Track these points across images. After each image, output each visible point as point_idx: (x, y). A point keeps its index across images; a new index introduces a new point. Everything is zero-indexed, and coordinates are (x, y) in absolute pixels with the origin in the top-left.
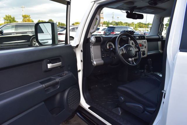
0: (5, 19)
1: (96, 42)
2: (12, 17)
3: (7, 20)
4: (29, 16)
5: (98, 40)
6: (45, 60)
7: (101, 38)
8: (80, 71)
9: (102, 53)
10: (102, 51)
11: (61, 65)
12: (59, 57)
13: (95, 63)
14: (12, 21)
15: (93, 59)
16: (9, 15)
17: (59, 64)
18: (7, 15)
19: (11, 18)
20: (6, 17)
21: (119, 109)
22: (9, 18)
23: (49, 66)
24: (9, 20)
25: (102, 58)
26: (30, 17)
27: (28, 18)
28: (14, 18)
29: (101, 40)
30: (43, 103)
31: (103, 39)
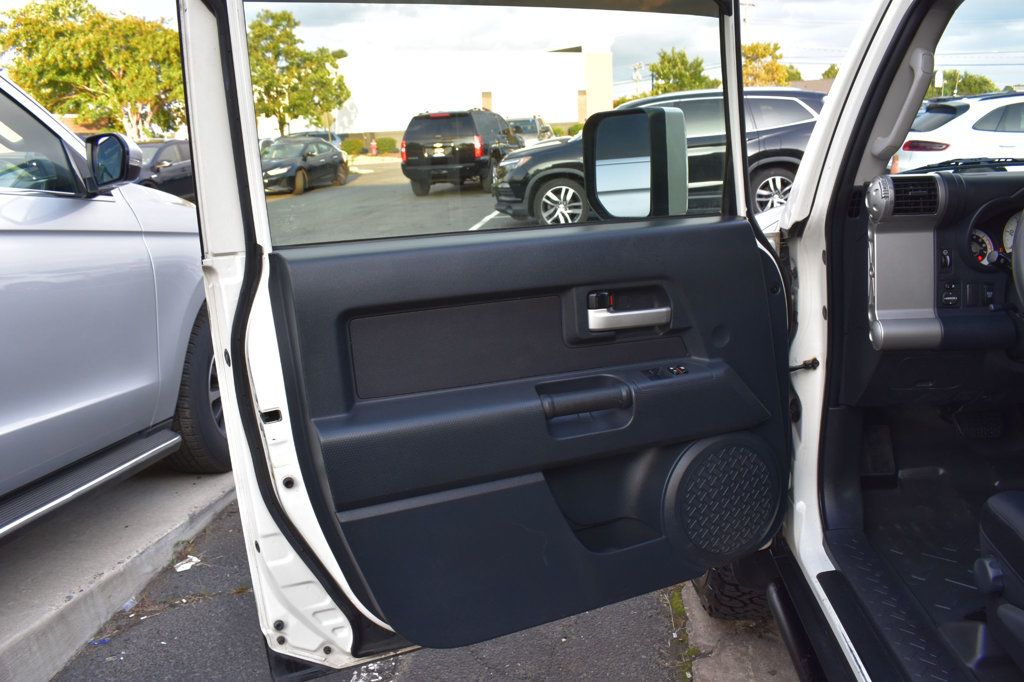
0: (656, 74)
1: (896, 211)
2: (690, 59)
3: (666, 77)
4: (776, 48)
5: (912, 197)
6: (574, 289)
7: (936, 190)
8: (812, 365)
9: (945, 277)
10: (941, 267)
11: (664, 321)
12: (654, 282)
13: (881, 330)
14: (686, 81)
15: (873, 307)
16: (677, 51)
17: (657, 313)
18: (669, 52)
19: (684, 63)
20: (662, 63)
21: (981, 628)
22: (674, 67)
23: (597, 318)
24: (675, 76)
25: (941, 307)
26: (778, 53)
27: (769, 59)
28: (699, 64)
29: (936, 196)
30: (539, 477)
31: (951, 194)
